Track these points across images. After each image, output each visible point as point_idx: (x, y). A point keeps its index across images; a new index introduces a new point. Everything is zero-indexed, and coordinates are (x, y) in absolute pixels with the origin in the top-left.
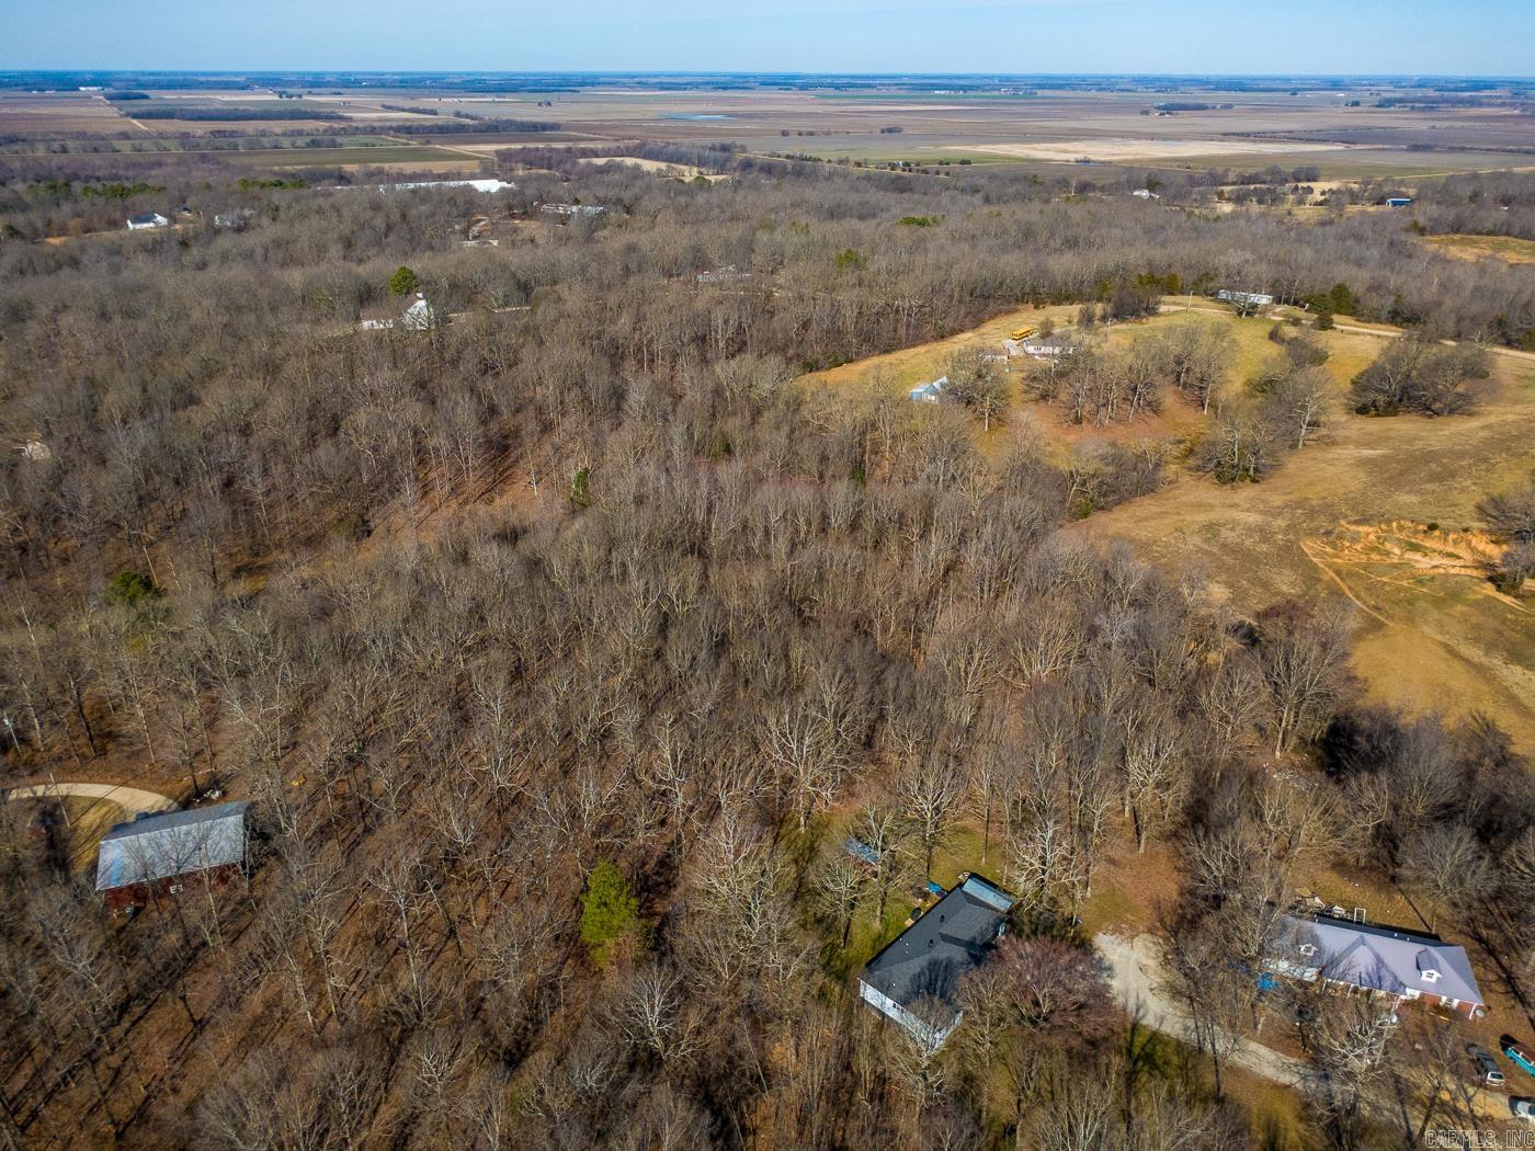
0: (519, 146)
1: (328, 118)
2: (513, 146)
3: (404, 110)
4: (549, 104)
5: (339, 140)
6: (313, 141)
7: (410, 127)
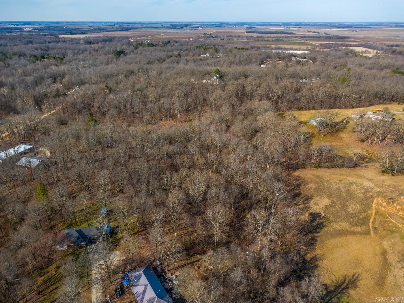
0: (327, 42)
1: (290, 33)
2: (325, 42)
3: (312, 32)
4: (356, 31)
5: (283, 39)
6: (277, 39)
7: (306, 36)
